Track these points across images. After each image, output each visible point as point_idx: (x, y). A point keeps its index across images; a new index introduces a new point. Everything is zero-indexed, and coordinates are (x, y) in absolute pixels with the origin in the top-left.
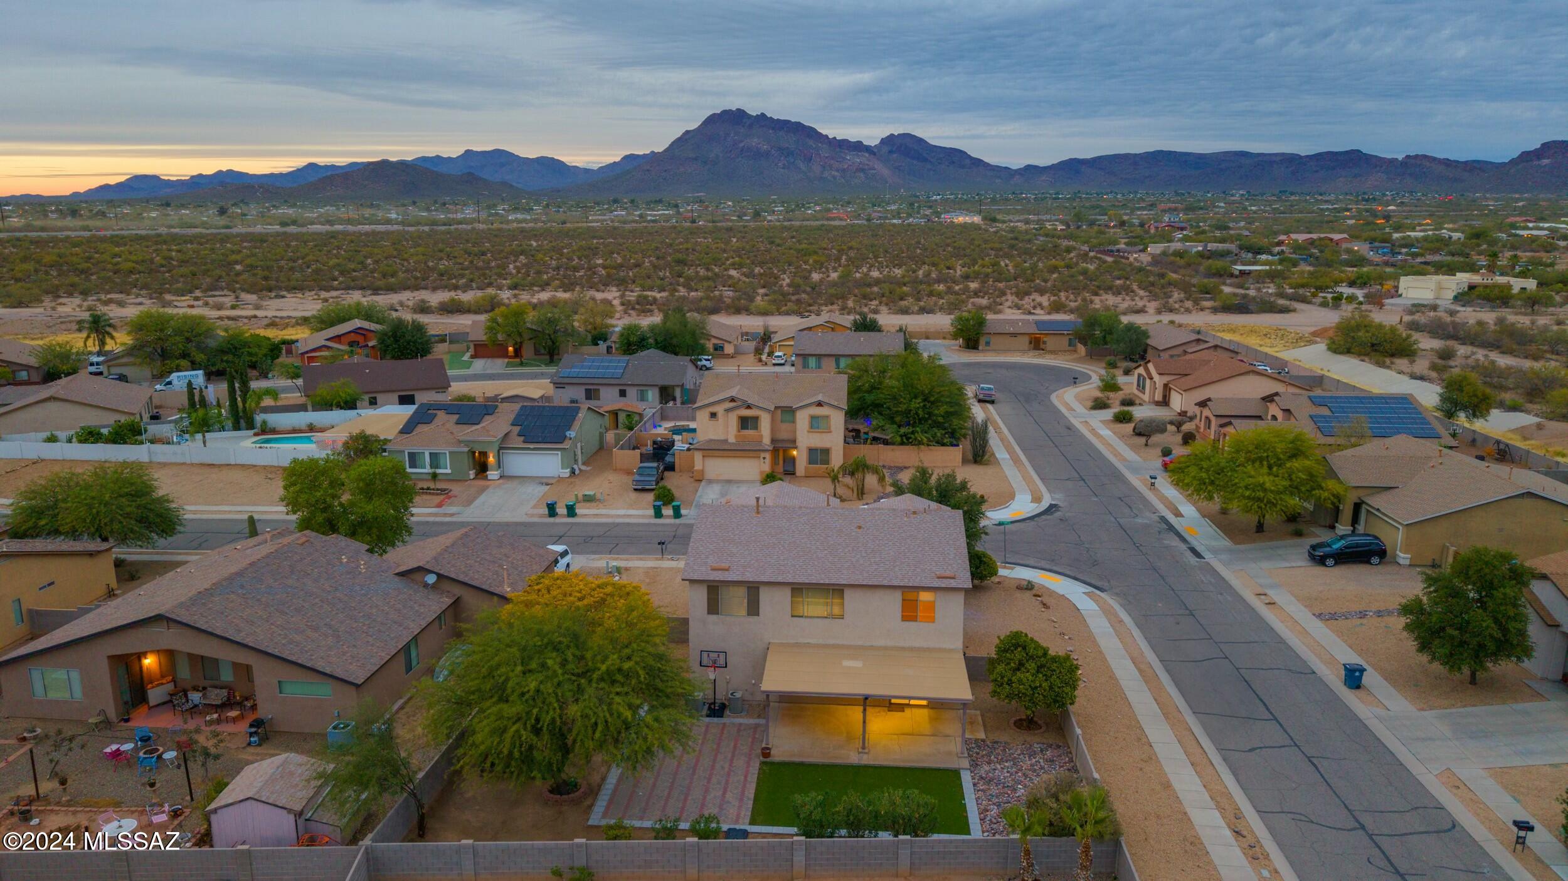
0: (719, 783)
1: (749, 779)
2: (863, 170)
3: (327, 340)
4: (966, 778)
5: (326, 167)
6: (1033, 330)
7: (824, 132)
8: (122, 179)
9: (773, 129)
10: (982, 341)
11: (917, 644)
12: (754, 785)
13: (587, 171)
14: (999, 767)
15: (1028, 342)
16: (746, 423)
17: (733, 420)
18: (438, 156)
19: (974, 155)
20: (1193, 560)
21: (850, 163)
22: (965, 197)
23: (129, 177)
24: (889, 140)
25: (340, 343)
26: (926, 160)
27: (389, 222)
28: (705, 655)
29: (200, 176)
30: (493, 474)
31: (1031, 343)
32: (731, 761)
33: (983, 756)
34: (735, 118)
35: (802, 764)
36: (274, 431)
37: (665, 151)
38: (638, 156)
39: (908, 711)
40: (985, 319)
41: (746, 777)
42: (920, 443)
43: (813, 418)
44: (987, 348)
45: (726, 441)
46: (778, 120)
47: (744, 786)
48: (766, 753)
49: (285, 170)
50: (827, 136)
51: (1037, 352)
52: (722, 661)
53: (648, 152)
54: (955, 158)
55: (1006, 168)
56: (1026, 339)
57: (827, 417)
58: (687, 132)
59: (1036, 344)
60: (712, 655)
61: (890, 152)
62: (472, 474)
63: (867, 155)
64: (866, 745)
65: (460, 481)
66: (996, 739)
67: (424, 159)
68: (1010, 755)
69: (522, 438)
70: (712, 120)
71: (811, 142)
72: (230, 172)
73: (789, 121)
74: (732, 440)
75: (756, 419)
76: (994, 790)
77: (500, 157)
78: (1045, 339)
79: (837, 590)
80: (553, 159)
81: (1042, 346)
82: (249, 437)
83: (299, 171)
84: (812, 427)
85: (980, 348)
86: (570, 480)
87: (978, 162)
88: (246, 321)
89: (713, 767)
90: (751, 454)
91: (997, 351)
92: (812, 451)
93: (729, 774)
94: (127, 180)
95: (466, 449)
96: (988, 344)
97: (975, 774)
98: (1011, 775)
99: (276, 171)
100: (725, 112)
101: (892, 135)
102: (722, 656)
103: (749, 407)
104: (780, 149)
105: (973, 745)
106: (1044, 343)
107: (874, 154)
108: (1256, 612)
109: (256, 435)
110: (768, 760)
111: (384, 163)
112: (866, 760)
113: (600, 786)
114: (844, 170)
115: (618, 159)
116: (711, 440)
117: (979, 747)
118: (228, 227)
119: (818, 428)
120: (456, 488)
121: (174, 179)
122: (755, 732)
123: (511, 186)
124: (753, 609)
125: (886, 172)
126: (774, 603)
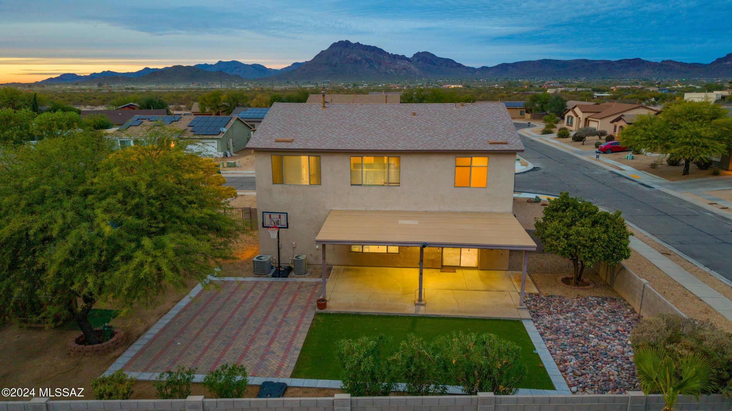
0: (268, 333)
1: (300, 329)
2: (405, 69)
4: (530, 328)
5: (154, 69)
8: (58, 76)
9: (363, 49)
11: (469, 209)
12: (304, 335)
13: (275, 70)
14: (561, 317)
18: (206, 64)
19: (458, 62)
20: (646, 189)
21: (399, 65)
24: (418, 55)
26: (435, 64)
28: (267, 216)
29: (95, 74)
32: (286, 313)
33: (541, 308)
34: (347, 44)
35: (358, 315)
37: (313, 60)
38: (299, 63)
39: (459, 272)
41: (298, 327)
46: (365, 45)
47: (294, 336)
48: (322, 304)
50: (388, 53)
52: (283, 222)
53: (304, 61)
54: (449, 63)
55: (473, 68)
58: (322, 51)
60: (273, 216)
61: (418, 60)
63: (407, 62)
64: (423, 298)
66: (550, 294)
67: (199, 65)
68: (569, 306)
69: (194, 133)
70: (334, 45)
71: (381, 56)
72: (109, 72)
73: (370, 46)
76: (564, 339)
77: (235, 64)
83: (142, 71)
87: (460, 65)
89: (266, 318)
93: (280, 324)
94: (62, 75)
97: (539, 324)
98: (577, 324)
99: (130, 71)
100: (340, 42)
101: (419, 52)
102: (283, 217)
104: (366, 59)
105: (529, 299)
107: (411, 61)
110: (323, 311)
112: (422, 311)
113: (139, 336)
114: (396, 69)
115: (290, 65)
117: (534, 300)
121: (83, 75)
122: (315, 289)
124: (314, 179)
125: (416, 70)
126: (334, 172)
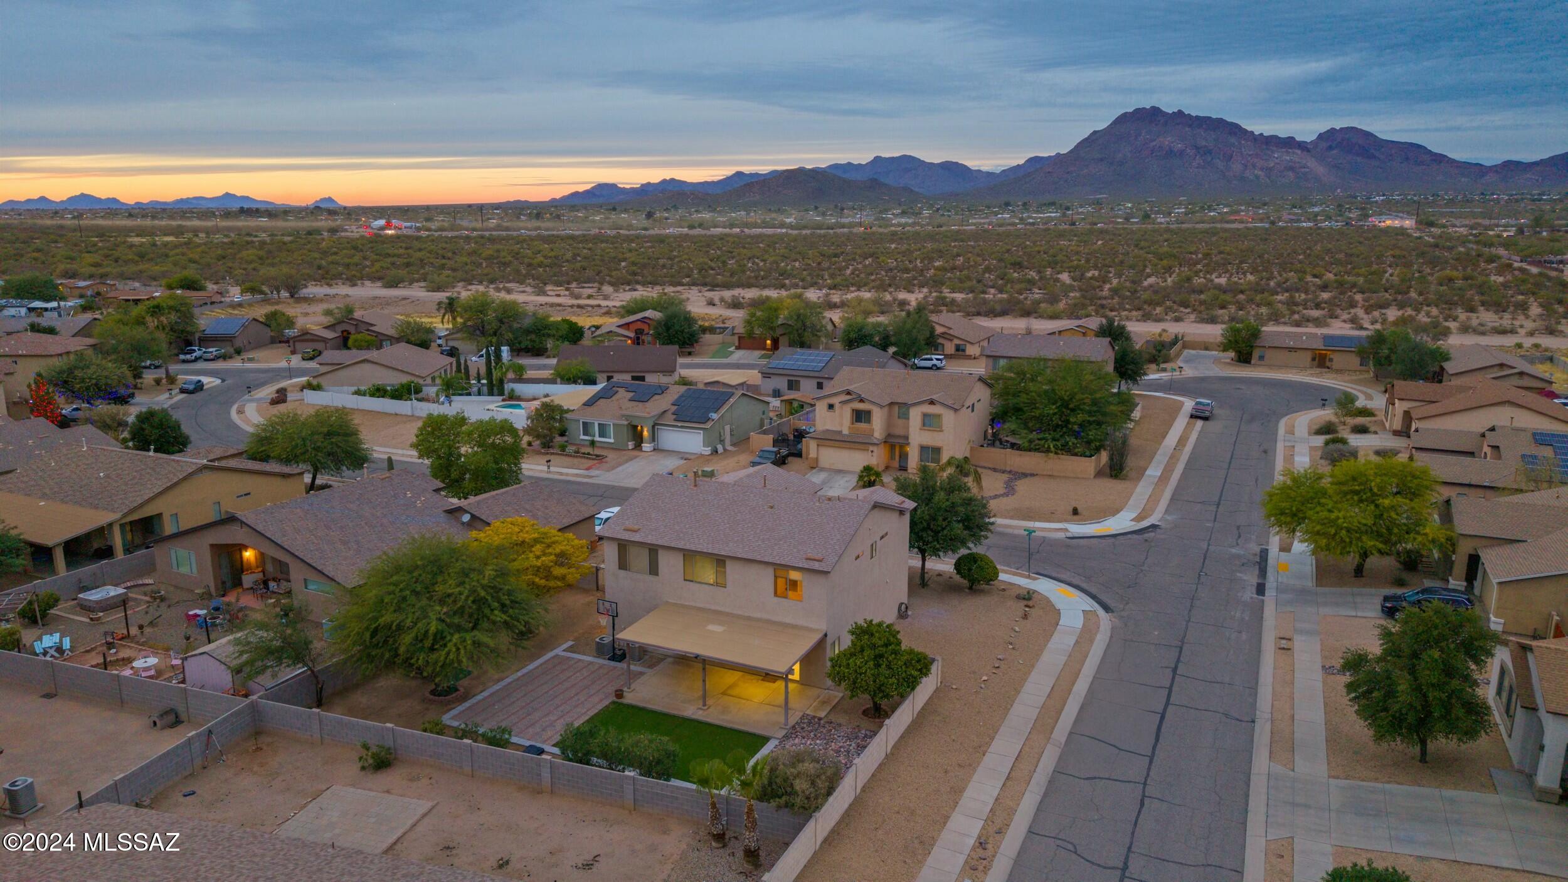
1: (590, 712)
2: (1292, 169)
3: (619, 326)
5: (751, 175)
6: (1318, 345)
7: (1249, 128)
8: (588, 187)
9: (1190, 126)
10: (1256, 354)
11: (788, 620)
12: (588, 718)
13: (989, 174)
15: (1309, 359)
16: (860, 416)
17: (847, 414)
18: (849, 164)
19: (1435, 150)
20: (1249, 594)
21: (1277, 161)
22: (1415, 198)
23: (593, 185)
24: (1329, 137)
25: (628, 329)
26: (1374, 157)
27: (782, 225)
29: (649, 184)
30: (647, 446)
31: (1314, 359)
32: (591, 696)
33: (805, 731)
34: (1151, 116)
35: (646, 709)
36: (519, 399)
37: (1071, 152)
38: (1042, 158)
40: (1259, 331)
41: (588, 710)
42: (1048, 451)
43: (925, 416)
44: (1262, 363)
45: (840, 432)
47: (580, 717)
48: (619, 694)
49: (716, 179)
50: (1252, 132)
51: (1318, 370)
54: (1413, 153)
56: (1308, 356)
57: (939, 416)
58: (1095, 132)
59: (1321, 361)
61: (1328, 148)
62: (631, 445)
63: (1299, 152)
65: (619, 450)
66: (833, 720)
67: (836, 166)
69: (674, 416)
70: (1123, 119)
71: (1233, 140)
72: (673, 181)
74: (846, 431)
75: (868, 413)
77: (907, 163)
78: (1331, 356)
79: (720, 561)
80: (957, 163)
81: (1328, 364)
82: (498, 402)
83: (728, 179)
84: (924, 425)
85: (1253, 362)
86: (710, 458)
87: (1440, 159)
88: (590, 309)
90: (862, 447)
91: (1271, 367)
92: (923, 449)
93: (579, 704)
94: (593, 188)
95: (626, 423)
96: (1261, 358)
99: (709, 179)
100: (1137, 111)
101: (1333, 129)
103: (862, 401)
104: (1197, 148)
105: (806, 721)
106: (1331, 360)
107: (1308, 151)
108: (1259, 656)
109: (503, 400)
110: (620, 701)
111: (801, 171)
112: (698, 715)
113: (473, 696)
114: (1270, 169)
115: (1021, 162)
116: (828, 430)
117: (810, 724)
118: (646, 229)
119: (930, 426)
120: (611, 456)
121: (628, 186)
123: (912, 191)
124: (654, 570)
125: (1320, 170)
126: (669, 564)
